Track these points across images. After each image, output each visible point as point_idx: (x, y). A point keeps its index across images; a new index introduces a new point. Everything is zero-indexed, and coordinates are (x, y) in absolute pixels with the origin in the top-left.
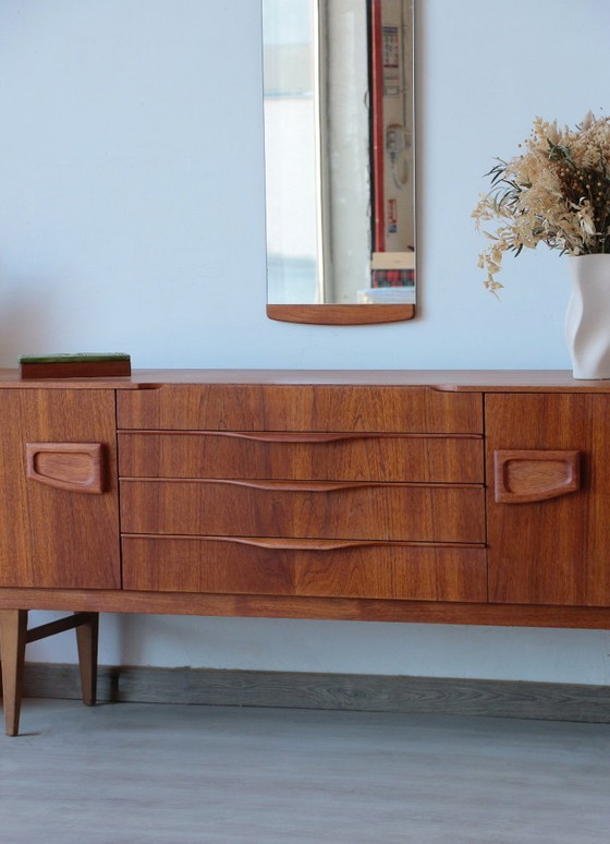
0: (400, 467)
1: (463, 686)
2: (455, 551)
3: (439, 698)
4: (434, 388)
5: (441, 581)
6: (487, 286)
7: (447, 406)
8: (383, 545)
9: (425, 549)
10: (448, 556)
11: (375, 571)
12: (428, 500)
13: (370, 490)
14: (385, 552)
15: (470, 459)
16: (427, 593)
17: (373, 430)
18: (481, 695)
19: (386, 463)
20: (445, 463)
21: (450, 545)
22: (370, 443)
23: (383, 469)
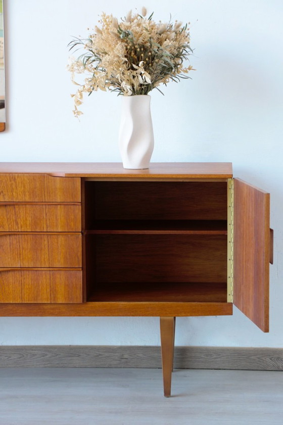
0: (28, 223)
1: (35, 350)
2: (62, 273)
3: (20, 358)
4: (50, 175)
5: (53, 291)
6: (75, 113)
7: (58, 186)
8: (17, 270)
9: (44, 272)
10: (58, 276)
11: (11, 286)
12: (46, 242)
13: (8, 237)
14: (18, 274)
15: (73, 217)
16: (44, 298)
17: (10, 200)
18: (46, 355)
19: (19, 221)
20: (57, 220)
21: (59, 269)
22: (9, 208)
23: (17, 224)
